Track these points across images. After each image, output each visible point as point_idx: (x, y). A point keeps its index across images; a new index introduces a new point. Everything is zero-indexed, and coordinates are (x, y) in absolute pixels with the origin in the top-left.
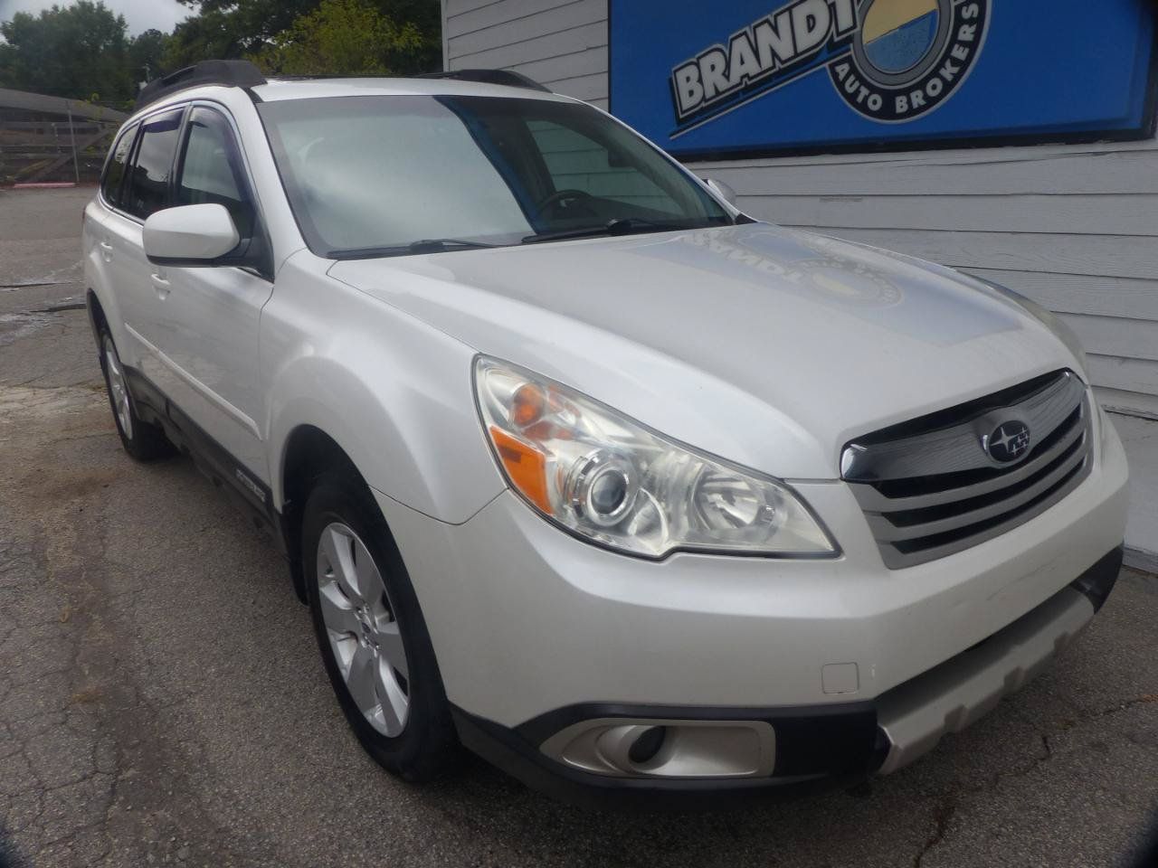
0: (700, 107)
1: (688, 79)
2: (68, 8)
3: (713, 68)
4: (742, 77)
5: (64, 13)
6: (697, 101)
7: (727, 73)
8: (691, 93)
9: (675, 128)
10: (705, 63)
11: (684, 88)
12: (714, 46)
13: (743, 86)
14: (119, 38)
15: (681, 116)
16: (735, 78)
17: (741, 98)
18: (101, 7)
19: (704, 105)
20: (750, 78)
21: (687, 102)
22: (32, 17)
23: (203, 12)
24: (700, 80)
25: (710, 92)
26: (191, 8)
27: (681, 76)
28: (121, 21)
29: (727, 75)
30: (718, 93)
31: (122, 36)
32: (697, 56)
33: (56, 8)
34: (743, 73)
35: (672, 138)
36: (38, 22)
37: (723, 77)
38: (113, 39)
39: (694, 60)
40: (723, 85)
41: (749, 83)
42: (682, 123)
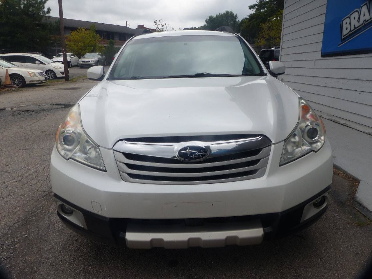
0: (349, 34)
1: (346, 23)
2: (223, 14)
3: (354, 18)
4: (364, 21)
5: (222, 15)
6: (348, 32)
7: (359, 20)
8: (347, 29)
9: (340, 42)
10: (352, 17)
11: (345, 26)
12: (356, 10)
13: (363, 25)
14: (235, 21)
15: (343, 38)
16: (361, 22)
17: (363, 29)
18: (231, 12)
19: (350, 33)
20: (366, 21)
21: (345, 32)
22: (213, 17)
23: (255, 11)
24: (350, 24)
25: (353, 28)
26: (253, 10)
27: (344, 22)
28: (236, 16)
29: (358, 21)
30: (355, 28)
31: (236, 20)
32: (350, 14)
33: (220, 14)
34: (364, 19)
35: (339, 46)
36: (215, 18)
37: (357, 22)
38: (234, 21)
39: (349, 16)
40: (357, 25)
41: (366, 23)
42: (343, 40)
